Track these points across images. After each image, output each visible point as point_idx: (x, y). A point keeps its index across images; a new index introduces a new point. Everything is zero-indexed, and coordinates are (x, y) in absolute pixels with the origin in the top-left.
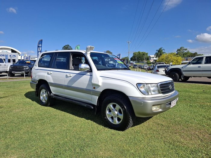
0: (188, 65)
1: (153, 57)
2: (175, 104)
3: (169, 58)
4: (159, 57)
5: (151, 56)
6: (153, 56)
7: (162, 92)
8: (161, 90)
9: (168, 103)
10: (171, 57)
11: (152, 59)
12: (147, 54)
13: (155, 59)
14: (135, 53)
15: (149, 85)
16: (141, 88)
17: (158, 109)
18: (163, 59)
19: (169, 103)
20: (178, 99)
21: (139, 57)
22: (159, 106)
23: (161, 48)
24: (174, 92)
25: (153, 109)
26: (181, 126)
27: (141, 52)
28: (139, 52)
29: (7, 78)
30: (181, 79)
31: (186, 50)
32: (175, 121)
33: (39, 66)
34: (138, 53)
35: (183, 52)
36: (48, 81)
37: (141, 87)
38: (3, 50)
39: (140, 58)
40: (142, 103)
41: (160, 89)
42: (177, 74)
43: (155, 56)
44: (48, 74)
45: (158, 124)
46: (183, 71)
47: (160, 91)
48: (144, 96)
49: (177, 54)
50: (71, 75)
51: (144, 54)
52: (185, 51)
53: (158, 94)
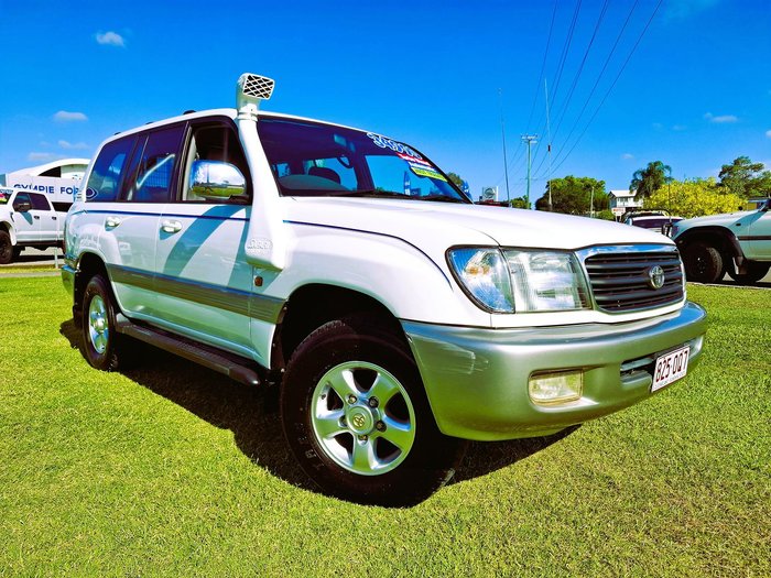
0: (765, 210)
1: (626, 198)
2: (684, 371)
3: (689, 200)
4: (648, 194)
5: (617, 193)
6: (626, 193)
7: (599, 302)
8: (594, 286)
9: (638, 364)
10: (696, 194)
11: (619, 203)
12: (599, 186)
13: (631, 203)
14: (556, 181)
15: (524, 258)
16: (473, 271)
17: (571, 394)
18: (664, 203)
19: (645, 362)
20: (699, 346)
21: (571, 197)
22: (578, 378)
23: (656, 164)
24: (679, 305)
25: (537, 396)
26: (716, 490)
27: (575, 177)
28: (570, 180)
29: (54, 266)
30: (732, 274)
31: (757, 168)
32: (685, 464)
33: (89, 200)
34: (566, 183)
35: (744, 179)
36: (106, 261)
37: (470, 265)
38: (75, 173)
39: (572, 203)
40: (468, 360)
41: (587, 281)
42: (715, 253)
43: (631, 192)
44: (108, 227)
45: (590, 478)
46: (741, 238)
47: (586, 294)
48: (483, 319)
49: (719, 185)
50: (178, 226)
51: (588, 186)
52: (756, 175)
53: (576, 308)
